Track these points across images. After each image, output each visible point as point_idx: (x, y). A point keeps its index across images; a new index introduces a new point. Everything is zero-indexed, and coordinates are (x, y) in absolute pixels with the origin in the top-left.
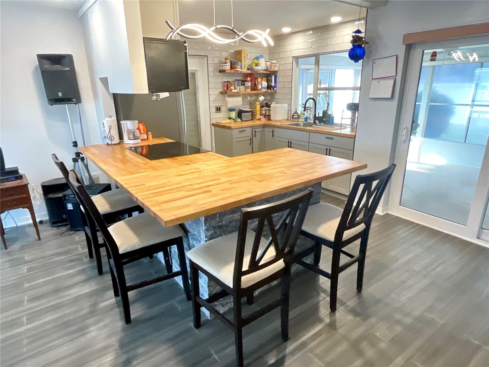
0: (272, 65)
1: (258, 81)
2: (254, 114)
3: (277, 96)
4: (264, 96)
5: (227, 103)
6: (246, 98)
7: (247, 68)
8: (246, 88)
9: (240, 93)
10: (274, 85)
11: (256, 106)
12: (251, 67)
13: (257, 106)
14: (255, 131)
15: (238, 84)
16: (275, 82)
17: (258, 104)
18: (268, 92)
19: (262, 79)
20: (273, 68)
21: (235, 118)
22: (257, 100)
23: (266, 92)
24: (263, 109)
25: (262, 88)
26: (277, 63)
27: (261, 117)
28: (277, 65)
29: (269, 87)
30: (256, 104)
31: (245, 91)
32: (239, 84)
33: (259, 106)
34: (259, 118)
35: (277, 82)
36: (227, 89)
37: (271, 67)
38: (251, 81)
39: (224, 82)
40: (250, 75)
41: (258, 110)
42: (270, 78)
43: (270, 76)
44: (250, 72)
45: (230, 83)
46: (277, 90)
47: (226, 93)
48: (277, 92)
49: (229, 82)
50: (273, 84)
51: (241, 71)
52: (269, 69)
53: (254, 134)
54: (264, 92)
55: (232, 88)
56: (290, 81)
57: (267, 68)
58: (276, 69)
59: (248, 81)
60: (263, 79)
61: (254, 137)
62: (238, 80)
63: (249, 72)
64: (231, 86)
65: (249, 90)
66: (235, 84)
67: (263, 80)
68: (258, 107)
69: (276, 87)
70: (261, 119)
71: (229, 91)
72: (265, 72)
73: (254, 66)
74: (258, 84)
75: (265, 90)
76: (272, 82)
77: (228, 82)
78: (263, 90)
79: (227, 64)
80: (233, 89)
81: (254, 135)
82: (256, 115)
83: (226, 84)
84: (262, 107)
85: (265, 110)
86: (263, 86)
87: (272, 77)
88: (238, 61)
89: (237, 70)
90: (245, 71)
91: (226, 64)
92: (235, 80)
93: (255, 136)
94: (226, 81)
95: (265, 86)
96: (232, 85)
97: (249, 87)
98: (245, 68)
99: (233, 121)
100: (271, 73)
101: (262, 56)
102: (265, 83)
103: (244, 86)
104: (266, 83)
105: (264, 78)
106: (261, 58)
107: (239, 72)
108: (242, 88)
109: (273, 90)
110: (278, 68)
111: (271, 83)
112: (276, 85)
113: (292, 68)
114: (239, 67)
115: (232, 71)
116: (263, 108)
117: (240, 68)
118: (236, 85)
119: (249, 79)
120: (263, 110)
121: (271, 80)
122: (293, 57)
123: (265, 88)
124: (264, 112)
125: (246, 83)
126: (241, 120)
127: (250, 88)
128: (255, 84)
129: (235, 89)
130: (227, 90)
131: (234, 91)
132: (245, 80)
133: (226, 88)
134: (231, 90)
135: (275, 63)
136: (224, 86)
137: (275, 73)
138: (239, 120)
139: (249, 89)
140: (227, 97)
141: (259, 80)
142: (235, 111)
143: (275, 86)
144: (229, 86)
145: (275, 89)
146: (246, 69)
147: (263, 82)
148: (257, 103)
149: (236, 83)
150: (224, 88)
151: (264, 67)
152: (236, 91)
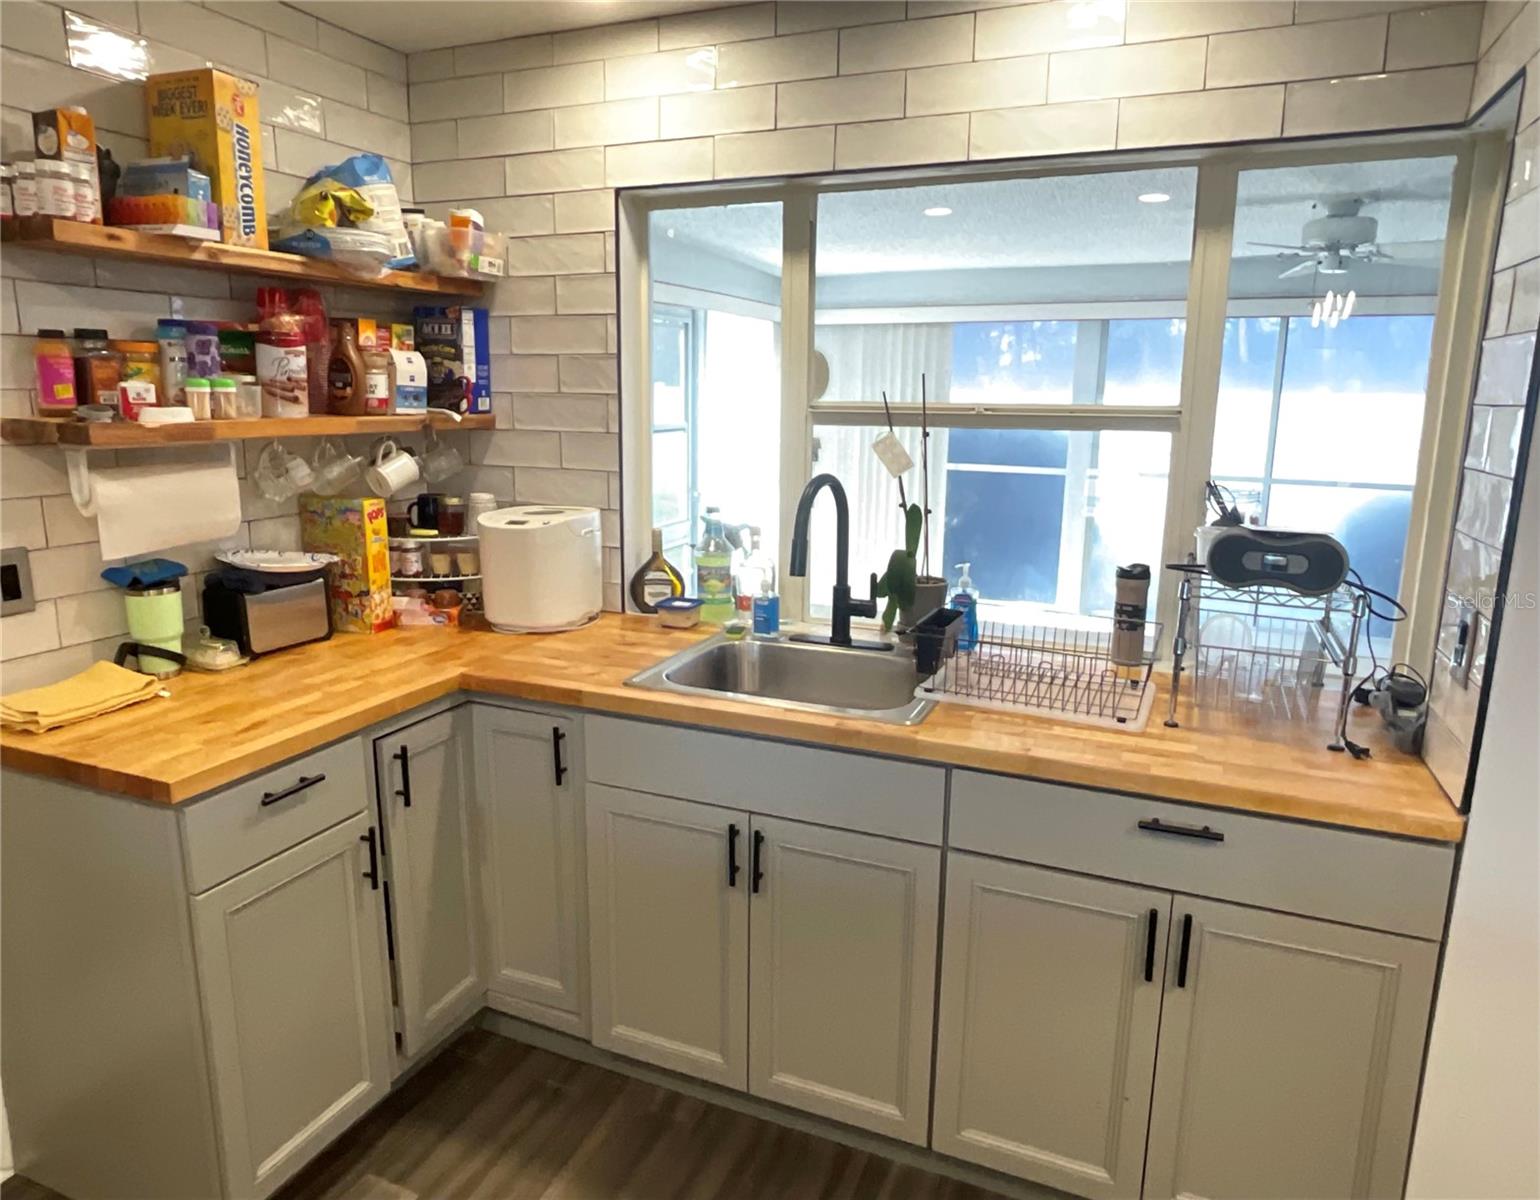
0: (459, 237)
1: (362, 341)
2: (346, 586)
3: (499, 452)
4: (412, 453)
5: (93, 522)
6: (280, 470)
7: (271, 233)
8: (277, 391)
9: (222, 431)
10: (478, 377)
11: (361, 528)
12: (298, 231)
13: (369, 527)
14: (403, 756)
15: (190, 360)
16: (482, 358)
17: (373, 516)
18: (438, 426)
19: (383, 333)
20: (466, 256)
21: (184, 645)
22: (361, 485)
23: (426, 427)
24: (411, 543)
25: (398, 393)
26: (490, 228)
27: (402, 602)
28: (489, 239)
29: (443, 389)
30: (360, 512)
31: (266, 415)
32: (199, 358)
33: (382, 523)
34: (388, 615)
35: (492, 360)
36: (84, 392)
37: (451, 250)
38: (309, 336)
39: (45, 334)
40: (293, 291)
41: (379, 559)
42: (447, 330)
43: (443, 312)
44: (297, 269)
45: (112, 345)
46: (495, 411)
47: (74, 434)
48: (498, 425)
49: (101, 335)
50: (469, 370)
51: (212, 253)
52: (437, 258)
53: (393, 780)
54: (414, 422)
55: (138, 387)
56: (608, 356)
57: (422, 252)
58: (486, 270)
59: (284, 341)
60: (389, 329)
61: (395, 807)
62: (192, 328)
63: (289, 263)
64: (124, 377)
65: (300, 411)
66: (158, 358)
67: (395, 341)
68: (376, 532)
69: (488, 395)
70: (404, 620)
71: (107, 417)
72: (407, 281)
73: (330, 223)
74: (367, 367)
75: (419, 411)
76: (458, 356)
77: (81, 334)
78: (399, 410)
79: (64, 167)
80: (152, 398)
81: (400, 787)
82: (367, 593)
83: (63, 352)
84: (397, 527)
85: (420, 547)
86: (402, 380)
87: (459, 321)
88: (185, 159)
89: (180, 230)
90: (250, 249)
91: (49, 165)
92: (162, 323)
93: (405, 793)
94: (68, 328)
95: (412, 379)
96: (133, 366)
97: (292, 383)
98: (250, 230)
99: (170, 667)
100: (451, 290)
101: (376, 164)
102: (410, 361)
103: (249, 379)
104: (418, 359)
105: (399, 323)
106: (370, 172)
107: (198, 256)
108: (233, 390)
109: (473, 409)
110: (499, 262)
111: (454, 365)
112: (488, 378)
113: (612, 268)
114: (195, 205)
115: (129, 239)
116: (406, 535)
117: (210, 225)
118: (175, 372)
119: (289, 321)
120: (407, 551)
121: (456, 344)
122: (618, 191)
123: (416, 398)
124: (414, 564)
125: (267, 354)
126: (245, 649)
127: (303, 396)
128: (340, 365)
129: (162, 401)
130: (82, 411)
131: (154, 418)
132: (253, 328)
133: (66, 392)
134: (127, 412)
135: (477, 227)
136: (48, 375)
137: (475, 293)
138: (223, 656)
139: (296, 400)
140: (84, 470)
141: (368, 335)
142: (178, 589)
143: (482, 388)
144: (99, 372)
145: (483, 404)
146: (261, 235)
147: (399, 356)
148: (369, 505)
149: (176, 352)
150: (48, 392)
151: (403, 246)
152: (183, 416)
